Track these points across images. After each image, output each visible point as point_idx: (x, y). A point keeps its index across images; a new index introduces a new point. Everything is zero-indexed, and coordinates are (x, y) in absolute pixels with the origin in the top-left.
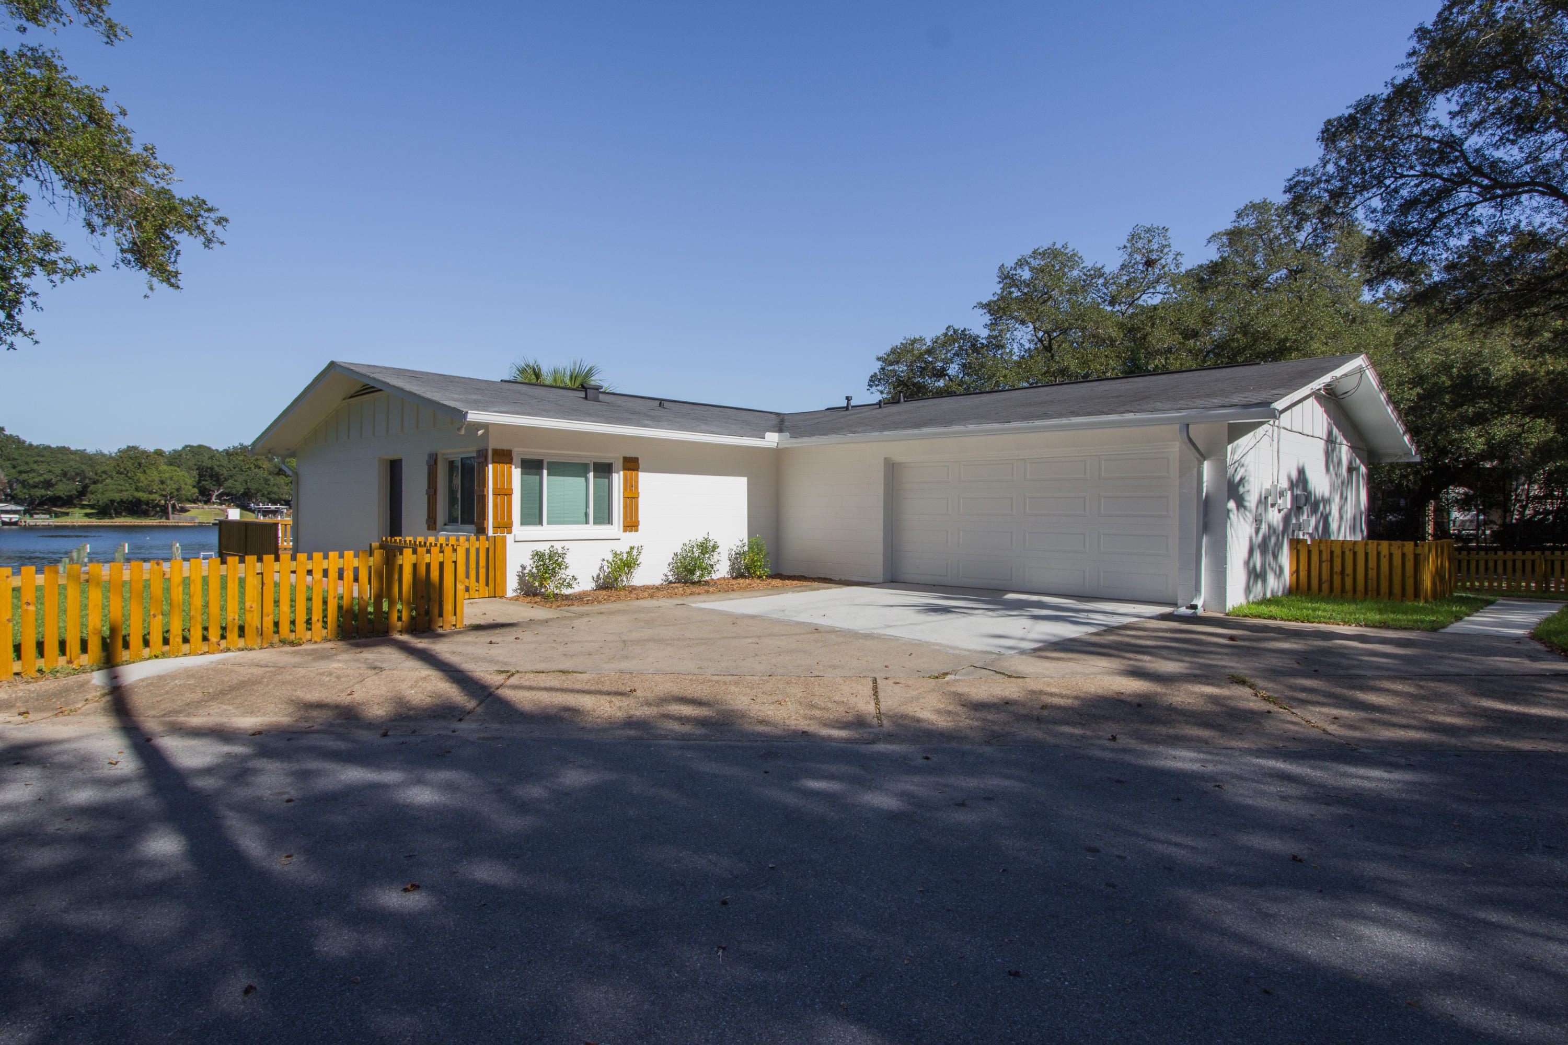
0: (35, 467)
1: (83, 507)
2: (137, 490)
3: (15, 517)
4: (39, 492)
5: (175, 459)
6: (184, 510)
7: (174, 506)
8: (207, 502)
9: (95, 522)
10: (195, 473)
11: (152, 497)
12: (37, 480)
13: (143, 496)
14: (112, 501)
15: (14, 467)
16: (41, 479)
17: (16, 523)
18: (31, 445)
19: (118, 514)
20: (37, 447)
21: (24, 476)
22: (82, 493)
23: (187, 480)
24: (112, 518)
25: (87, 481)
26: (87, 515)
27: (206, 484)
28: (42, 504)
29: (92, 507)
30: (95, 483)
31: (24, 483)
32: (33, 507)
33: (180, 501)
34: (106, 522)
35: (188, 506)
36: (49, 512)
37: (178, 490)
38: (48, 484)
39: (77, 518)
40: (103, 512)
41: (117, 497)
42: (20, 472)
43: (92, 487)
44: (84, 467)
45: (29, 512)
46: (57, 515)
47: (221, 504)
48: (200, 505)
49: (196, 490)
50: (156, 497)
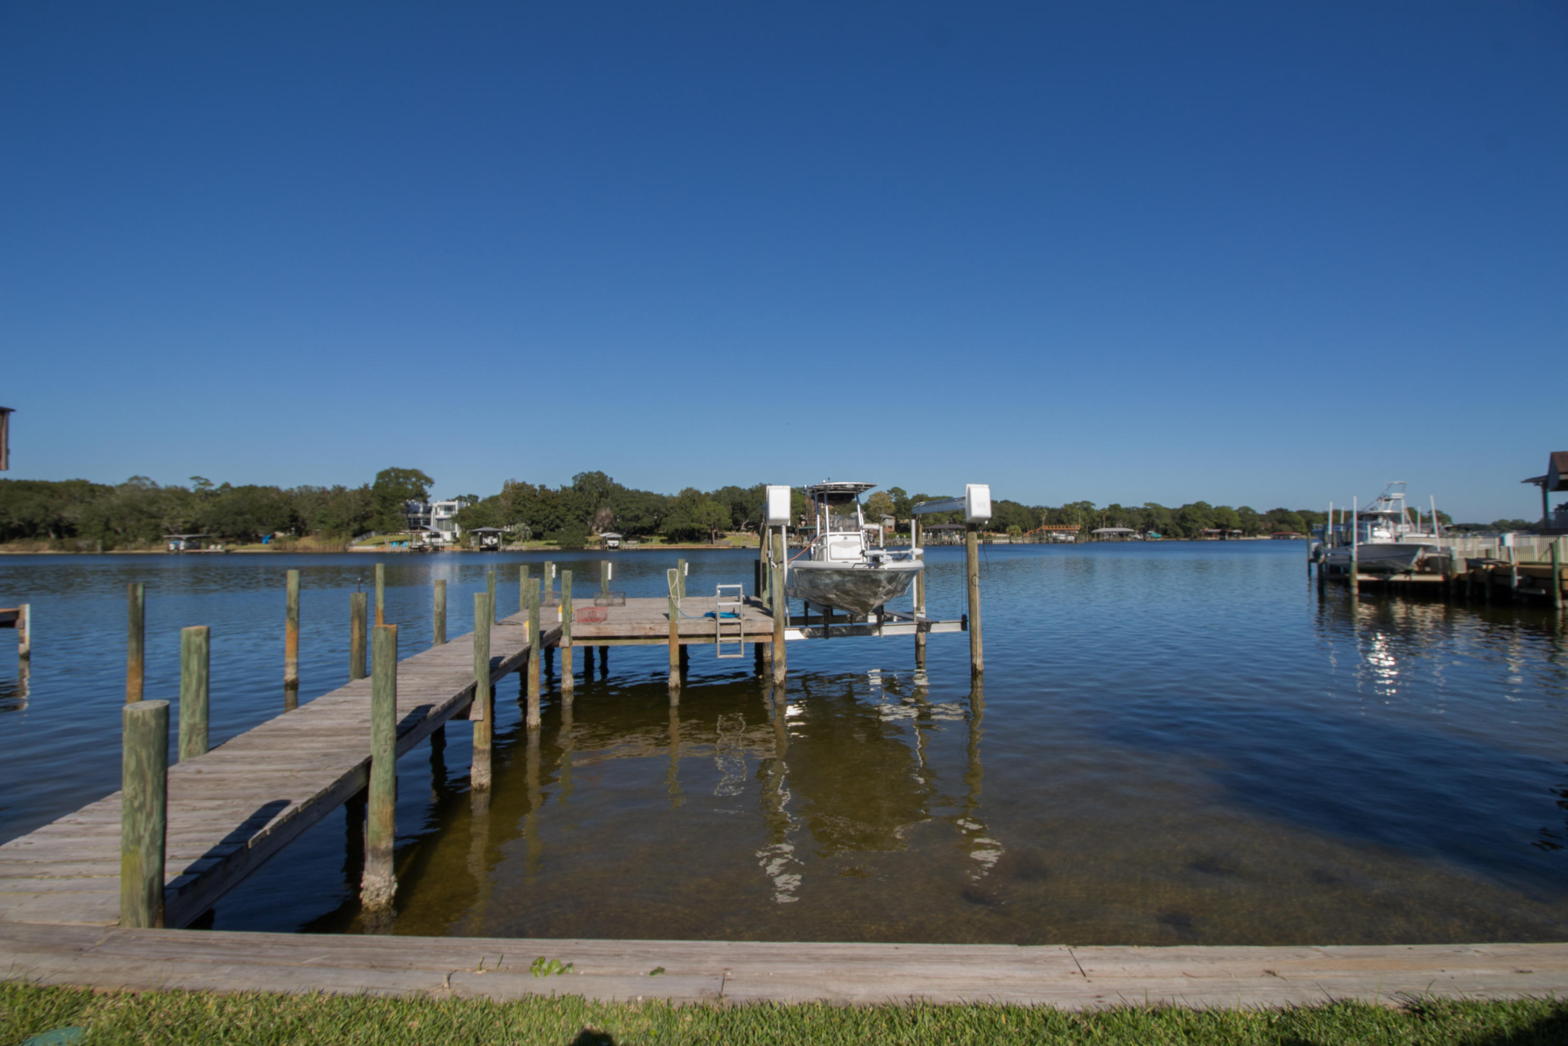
0: (629, 505)
1: (660, 535)
2: (692, 521)
3: (616, 543)
4: (633, 524)
5: (717, 497)
6: (723, 537)
7: (716, 534)
8: (738, 530)
9: (666, 546)
10: (730, 507)
11: (702, 526)
12: (631, 515)
13: (696, 525)
14: (677, 530)
15: (618, 506)
16: (633, 514)
17: (617, 548)
18: (628, 490)
19: (681, 540)
20: (632, 491)
21: (623, 513)
22: (658, 525)
23: (724, 513)
24: (676, 543)
25: (661, 515)
26: (662, 541)
27: (738, 516)
28: (635, 533)
29: (665, 535)
30: (666, 516)
31: (623, 518)
32: (628, 535)
33: (720, 529)
34: (673, 546)
35: (727, 533)
36: (638, 539)
37: (719, 520)
38: (637, 518)
39: (655, 543)
40: (671, 539)
41: (680, 526)
42: (621, 510)
43: (664, 520)
44: (659, 504)
45: (626, 539)
46: (643, 541)
47: (747, 531)
48: (733, 532)
49: (730, 521)
50: (704, 526)
